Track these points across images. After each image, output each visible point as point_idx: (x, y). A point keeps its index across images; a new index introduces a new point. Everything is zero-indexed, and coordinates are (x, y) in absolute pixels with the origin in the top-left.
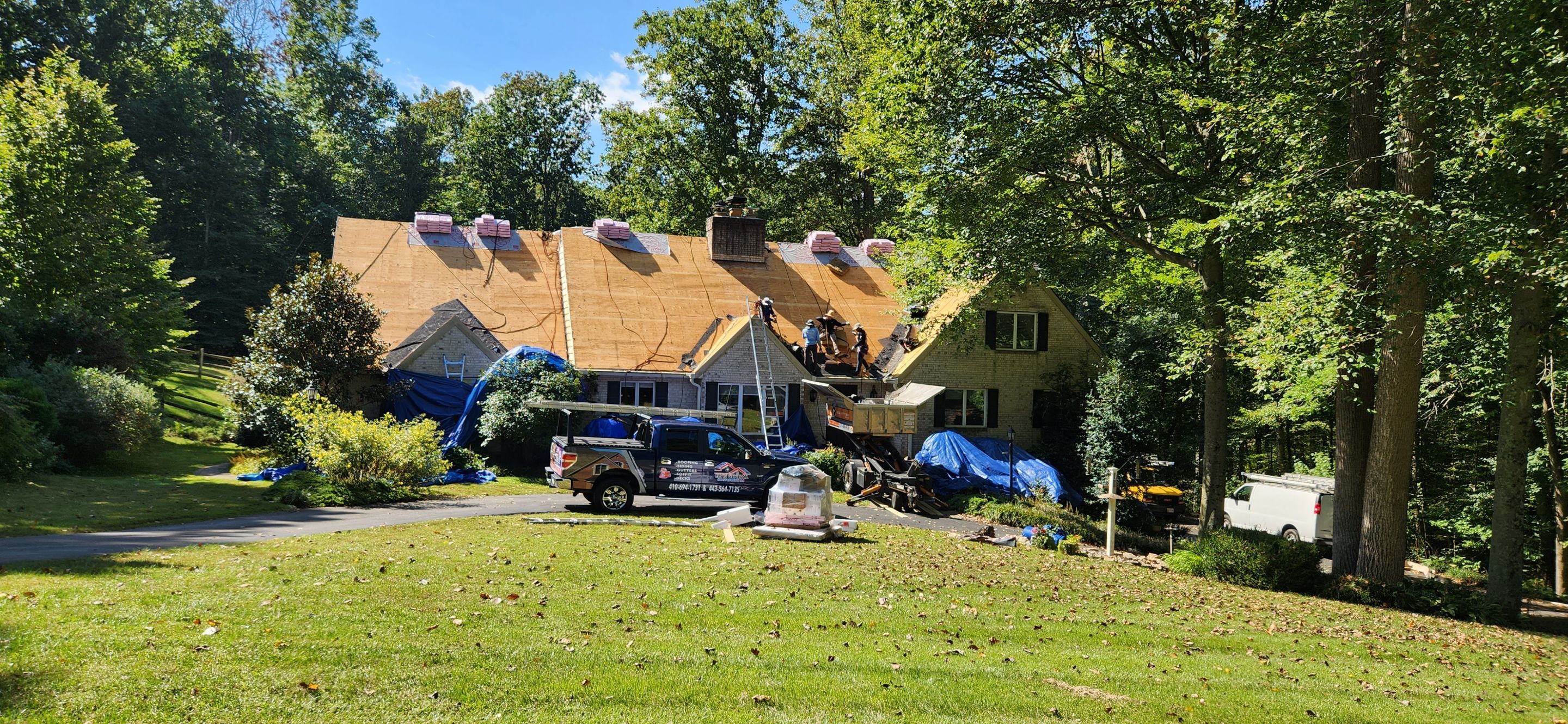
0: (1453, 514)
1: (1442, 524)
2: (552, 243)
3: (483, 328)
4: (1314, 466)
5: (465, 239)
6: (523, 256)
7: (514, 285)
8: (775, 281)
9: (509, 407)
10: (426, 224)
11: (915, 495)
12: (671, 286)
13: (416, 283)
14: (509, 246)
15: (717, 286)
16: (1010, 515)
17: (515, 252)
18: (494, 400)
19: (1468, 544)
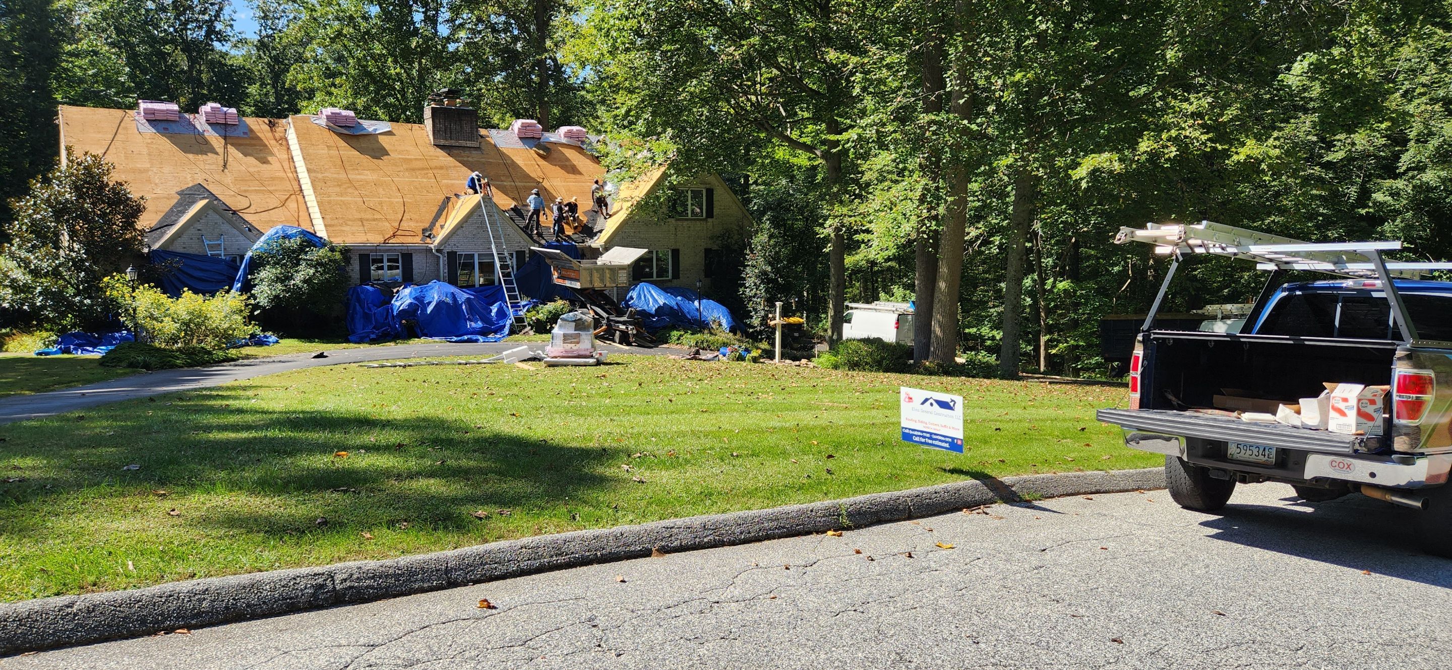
0: (979, 322)
1: (973, 330)
2: (279, 129)
3: (230, 209)
4: (893, 295)
5: (194, 126)
6: (253, 142)
7: (251, 170)
8: (490, 163)
9: (284, 279)
10: (153, 112)
11: (635, 332)
12: (402, 169)
13: (155, 169)
14: (239, 132)
15: (441, 168)
16: (702, 342)
17: (244, 138)
18: (266, 273)
19: (989, 343)
